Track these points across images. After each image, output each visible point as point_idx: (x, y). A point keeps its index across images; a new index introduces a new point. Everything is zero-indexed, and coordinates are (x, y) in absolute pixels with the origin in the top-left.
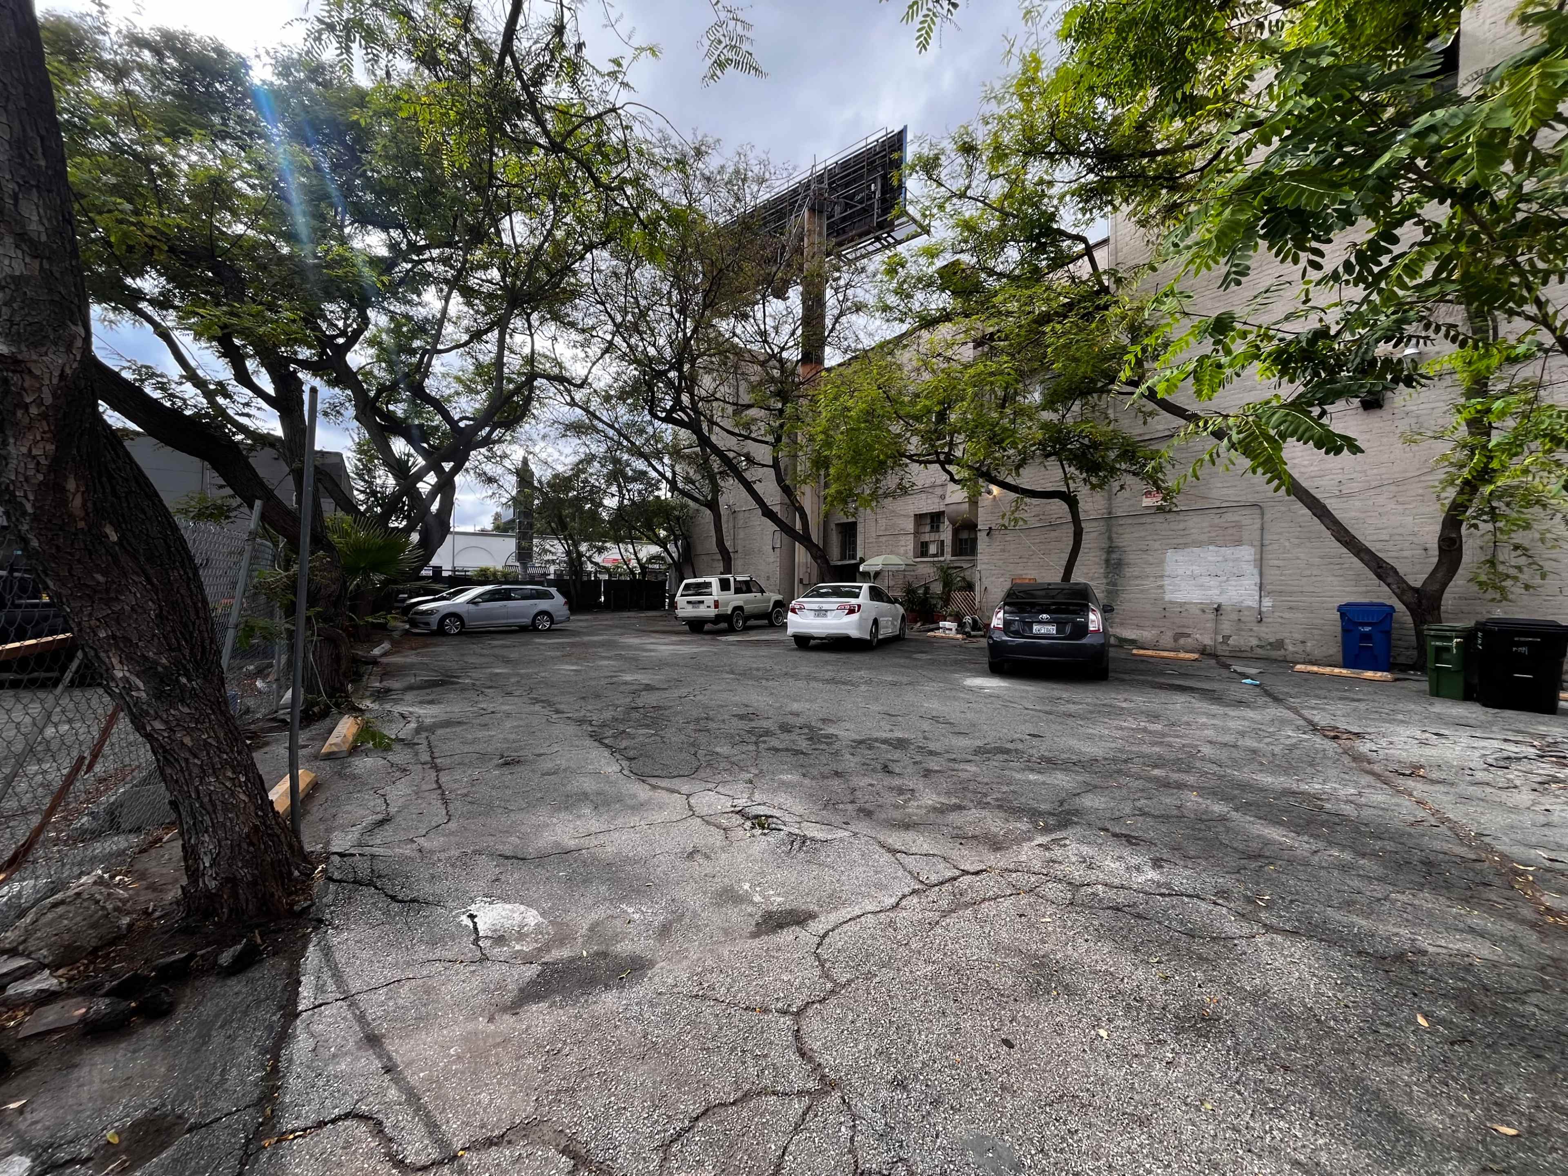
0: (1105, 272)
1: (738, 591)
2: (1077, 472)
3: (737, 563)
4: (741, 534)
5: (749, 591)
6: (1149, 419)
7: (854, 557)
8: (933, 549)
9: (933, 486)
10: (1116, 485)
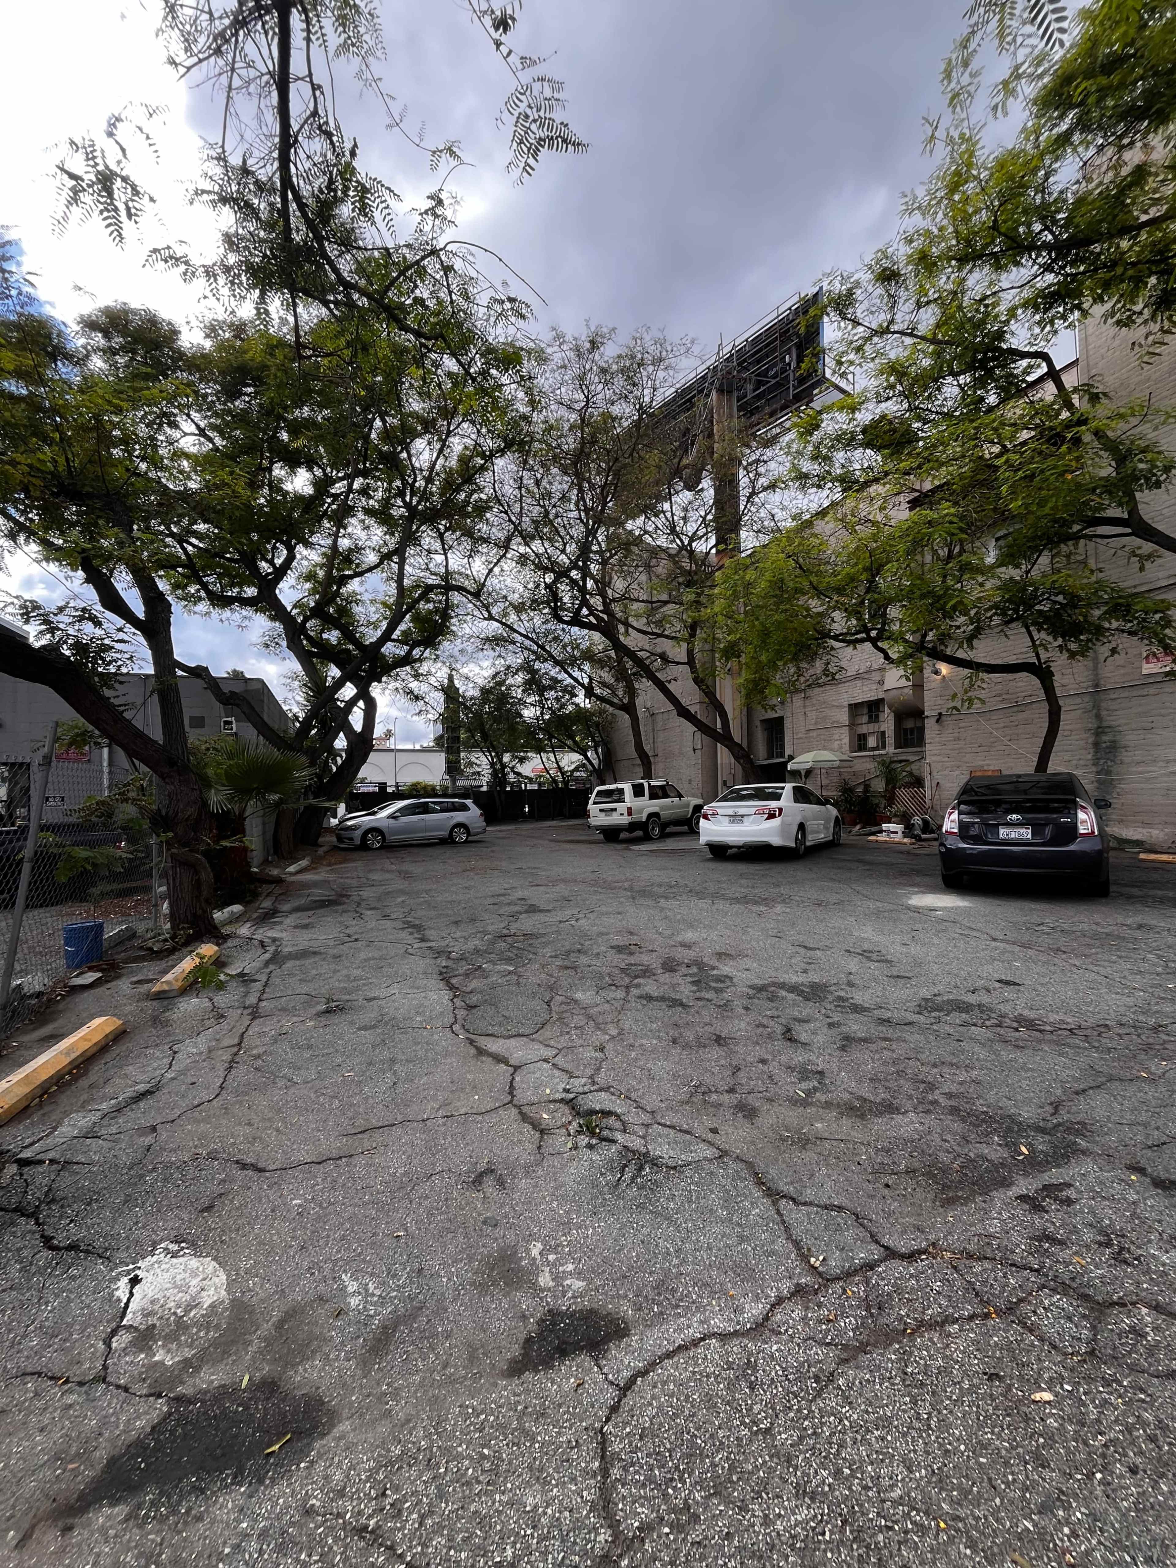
0: (1076, 390)
1: (652, 797)
2: (1050, 638)
3: (657, 767)
4: (661, 737)
5: (666, 796)
6: (1148, 565)
7: (782, 755)
8: (872, 742)
9: (869, 671)
10: (1104, 650)
